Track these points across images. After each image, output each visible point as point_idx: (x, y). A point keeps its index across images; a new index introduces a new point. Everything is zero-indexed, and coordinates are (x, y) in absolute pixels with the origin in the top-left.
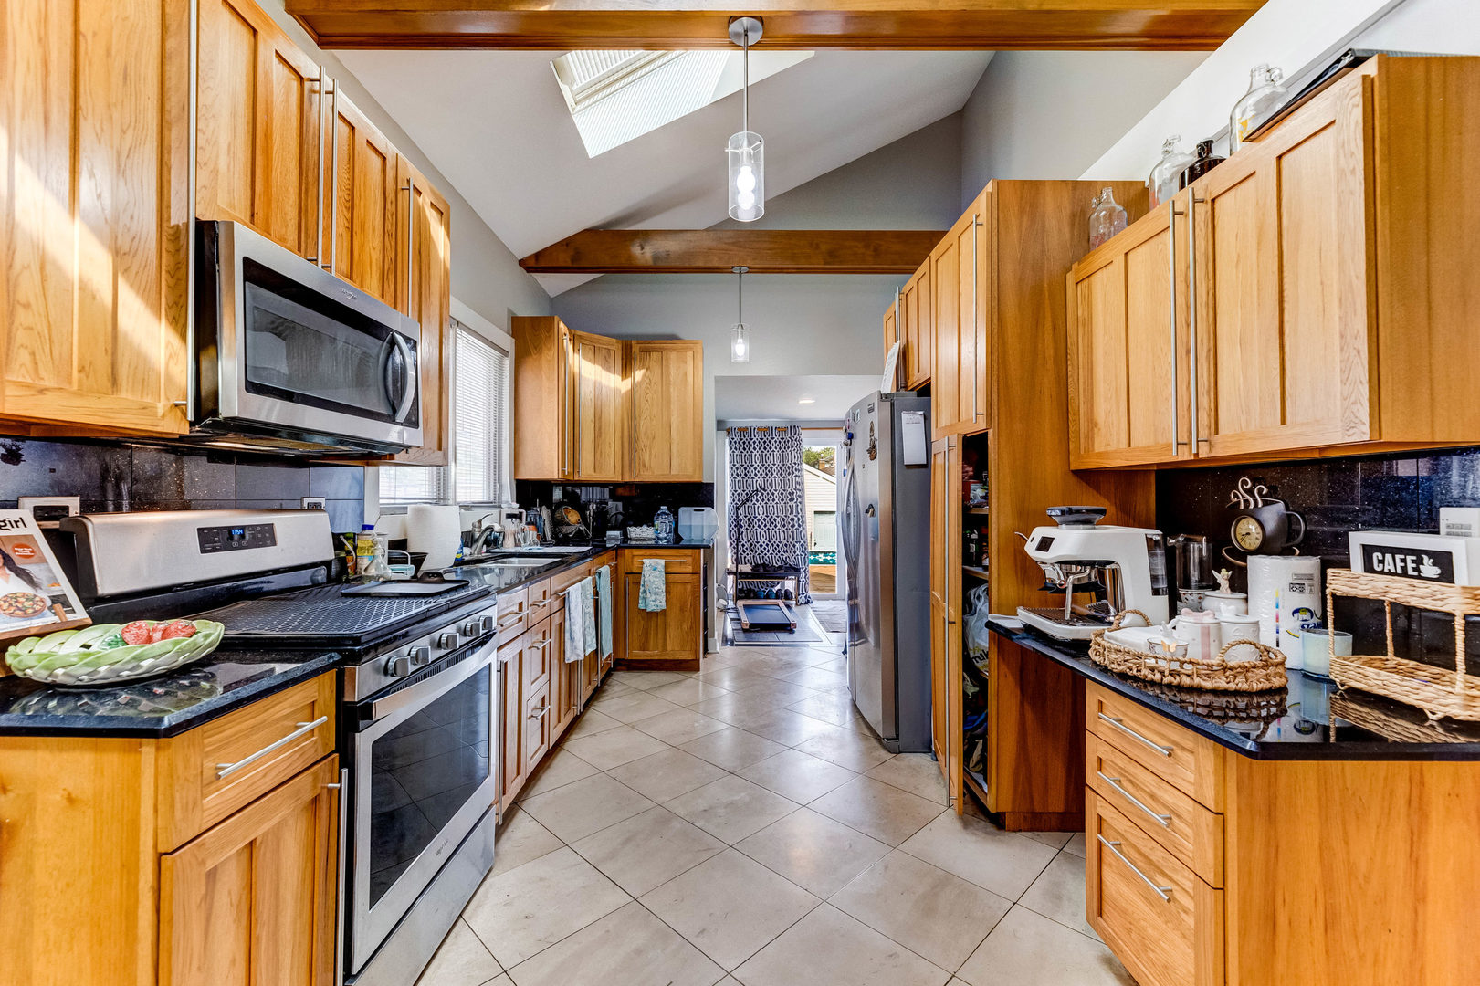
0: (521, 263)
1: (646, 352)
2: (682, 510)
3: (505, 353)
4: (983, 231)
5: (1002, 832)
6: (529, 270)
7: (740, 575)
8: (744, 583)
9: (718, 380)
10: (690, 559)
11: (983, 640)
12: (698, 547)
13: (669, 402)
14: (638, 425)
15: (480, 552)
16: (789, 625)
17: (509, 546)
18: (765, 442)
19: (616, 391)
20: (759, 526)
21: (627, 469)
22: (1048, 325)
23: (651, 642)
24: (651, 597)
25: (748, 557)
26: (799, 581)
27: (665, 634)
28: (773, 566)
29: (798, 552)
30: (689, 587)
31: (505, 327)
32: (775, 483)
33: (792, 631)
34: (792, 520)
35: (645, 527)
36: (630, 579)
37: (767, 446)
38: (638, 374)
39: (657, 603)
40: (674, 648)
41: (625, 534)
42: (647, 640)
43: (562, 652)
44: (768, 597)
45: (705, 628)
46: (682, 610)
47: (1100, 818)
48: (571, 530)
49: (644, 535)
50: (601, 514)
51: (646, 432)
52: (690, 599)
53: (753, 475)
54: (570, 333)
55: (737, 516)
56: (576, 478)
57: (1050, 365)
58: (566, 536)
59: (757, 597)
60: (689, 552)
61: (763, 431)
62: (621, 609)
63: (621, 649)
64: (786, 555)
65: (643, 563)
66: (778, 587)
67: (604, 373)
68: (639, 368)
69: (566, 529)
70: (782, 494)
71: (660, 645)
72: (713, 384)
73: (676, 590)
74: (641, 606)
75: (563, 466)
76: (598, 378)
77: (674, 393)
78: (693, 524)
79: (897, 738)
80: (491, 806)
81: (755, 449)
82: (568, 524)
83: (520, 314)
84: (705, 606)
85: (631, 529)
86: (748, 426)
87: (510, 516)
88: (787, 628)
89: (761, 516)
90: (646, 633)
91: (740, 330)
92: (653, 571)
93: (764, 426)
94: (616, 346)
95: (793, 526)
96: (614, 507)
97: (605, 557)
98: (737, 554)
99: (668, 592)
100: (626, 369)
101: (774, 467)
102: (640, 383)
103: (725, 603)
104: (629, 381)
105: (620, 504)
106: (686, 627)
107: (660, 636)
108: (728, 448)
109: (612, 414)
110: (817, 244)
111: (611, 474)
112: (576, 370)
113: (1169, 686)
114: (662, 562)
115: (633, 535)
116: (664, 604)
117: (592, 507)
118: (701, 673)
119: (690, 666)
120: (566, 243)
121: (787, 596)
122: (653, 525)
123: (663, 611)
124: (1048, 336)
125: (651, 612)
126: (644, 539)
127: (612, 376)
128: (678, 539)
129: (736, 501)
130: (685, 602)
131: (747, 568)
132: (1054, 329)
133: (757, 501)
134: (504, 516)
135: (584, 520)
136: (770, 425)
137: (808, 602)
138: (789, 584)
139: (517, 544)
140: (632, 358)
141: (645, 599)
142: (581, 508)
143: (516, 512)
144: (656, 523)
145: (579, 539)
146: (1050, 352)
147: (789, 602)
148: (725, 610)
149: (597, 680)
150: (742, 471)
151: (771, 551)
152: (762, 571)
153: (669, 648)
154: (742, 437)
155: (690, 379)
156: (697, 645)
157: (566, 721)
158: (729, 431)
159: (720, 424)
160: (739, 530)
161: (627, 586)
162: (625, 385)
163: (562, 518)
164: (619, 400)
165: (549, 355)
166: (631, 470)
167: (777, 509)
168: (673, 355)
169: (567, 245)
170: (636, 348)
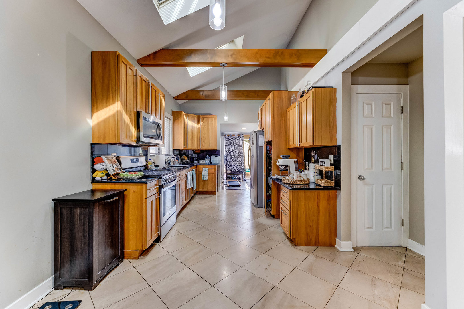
0: (174, 98)
1: (203, 118)
2: (212, 156)
3: (170, 120)
4: (270, 101)
5: (274, 219)
6: (175, 99)
7: (228, 173)
8: (229, 176)
9: (221, 124)
10: (214, 168)
11: (271, 182)
12: (216, 165)
13: (209, 130)
14: (201, 136)
15: (167, 165)
16: (239, 185)
17: (172, 164)
18: (234, 139)
19: (196, 127)
20: (233, 161)
21: (199, 146)
22: (283, 120)
23: (205, 187)
24: (205, 177)
25: (230, 169)
26: (243, 175)
27: (208, 185)
28: (236, 171)
29: (243, 167)
30: (214, 174)
31: (171, 114)
32: (237, 149)
33: (240, 187)
34: (241, 159)
35: (203, 160)
36: (200, 172)
37: (235, 139)
38: (201, 123)
39: (206, 178)
40: (210, 189)
41: (198, 162)
42: (204, 187)
43: (186, 186)
44: (235, 179)
45: (218, 185)
46: (212, 180)
47: (282, 207)
48: (185, 161)
49: (203, 162)
50: (192, 158)
51: (203, 137)
52: (214, 177)
53: (231, 147)
54: (185, 114)
55: (227, 158)
56: (187, 149)
57: (284, 128)
58: (184, 162)
59: (232, 179)
60: (214, 166)
61: (234, 136)
62: (198, 179)
63: (198, 189)
64: (239, 168)
65: (203, 169)
66: (238, 177)
67: (193, 123)
68: (202, 122)
69: (184, 161)
70: (239, 152)
71: (207, 188)
72: (220, 126)
73: (211, 175)
74: (202, 179)
75: (184, 146)
76: (192, 125)
77: (210, 128)
78: (215, 159)
79: (258, 205)
80: (176, 211)
81: (231, 140)
82: (184, 160)
83: (174, 110)
84: (218, 179)
85: (200, 161)
86: (230, 134)
87: (172, 157)
88: (238, 186)
89: (233, 158)
90: (203, 185)
91: (226, 114)
92: (205, 171)
93: (234, 134)
94: (196, 117)
95: (241, 161)
96: (195, 156)
97: (194, 167)
98: (226, 168)
99: (209, 176)
100: (199, 122)
101: (237, 145)
102: (202, 125)
103: (224, 181)
104: (199, 125)
105: (196, 155)
106: (213, 183)
107: (207, 186)
108: (224, 140)
109: (195, 133)
110: (244, 94)
111: (195, 148)
112: (187, 123)
113: (290, 184)
114: (207, 168)
115: (200, 162)
116: (208, 178)
117: (190, 155)
118: (217, 195)
119: (213, 193)
120: (185, 93)
121: (240, 179)
122: (205, 160)
123: (208, 180)
124: (283, 122)
125: (205, 180)
126: (203, 163)
127: (195, 124)
128: (211, 163)
129: (227, 154)
130: (213, 178)
131: (229, 172)
132: (284, 120)
133: (232, 154)
134: (171, 157)
135: (188, 159)
136: (235, 134)
137: (245, 180)
138: (240, 176)
139: (174, 164)
140: (200, 120)
141: (203, 177)
142: (188, 156)
143: (174, 157)
144: (206, 159)
145: (187, 163)
146: (283, 125)
147: (240, 180)
148: (223, 182)
149: (193, 195)
150: (228, 146)
151: (236, 167)
152: (233, 172)
153: (209, 189)
154: (228, 137)
155: (214, 125)
156: (216, 188)
157: (187, 201)
158: (225, 136)
159: (222, 134)
160: (227, 161)
161: (199, 174)
162: (198, 126)
163: (183, 158)
164: (197, 130)
165: (181, 120)
166: (200, 147)
167: (237, 156)
168: (210, 119)
169: (185, 94)
170: (201, 117)
